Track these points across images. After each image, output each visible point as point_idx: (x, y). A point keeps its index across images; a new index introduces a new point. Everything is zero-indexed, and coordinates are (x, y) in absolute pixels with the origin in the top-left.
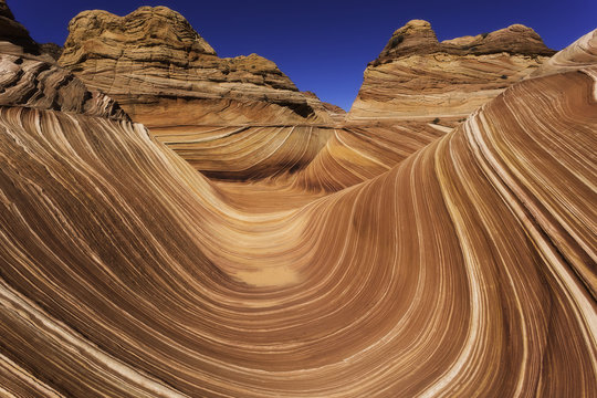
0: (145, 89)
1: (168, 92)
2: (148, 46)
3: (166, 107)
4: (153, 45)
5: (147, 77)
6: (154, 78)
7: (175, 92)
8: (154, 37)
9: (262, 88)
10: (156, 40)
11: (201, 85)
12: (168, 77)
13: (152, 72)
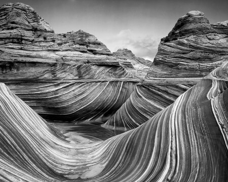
0: (5, 57)
1: (20, 59)
2: (8, 29)
3: (18, 70)
4: (12, 28)
5: (7, 50)
6: (12, 50)
7: (25, 59)
8: (13, 23)
9: (85, 55)
10: (14, 25)
11: (43, 54)
12: (21, 49)
13: (10, 46)
